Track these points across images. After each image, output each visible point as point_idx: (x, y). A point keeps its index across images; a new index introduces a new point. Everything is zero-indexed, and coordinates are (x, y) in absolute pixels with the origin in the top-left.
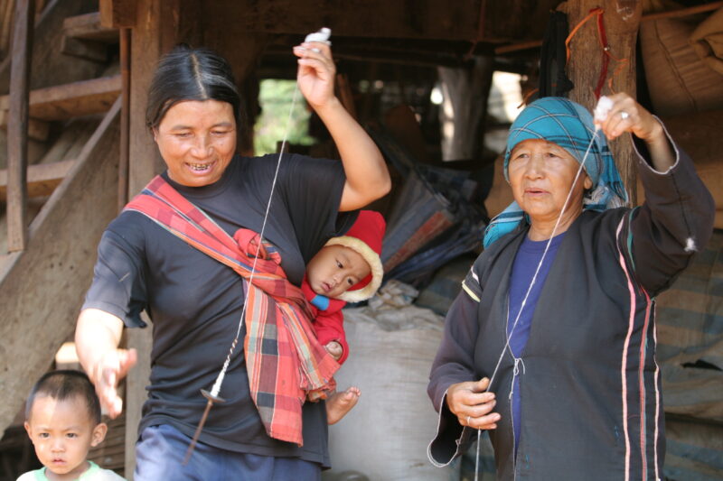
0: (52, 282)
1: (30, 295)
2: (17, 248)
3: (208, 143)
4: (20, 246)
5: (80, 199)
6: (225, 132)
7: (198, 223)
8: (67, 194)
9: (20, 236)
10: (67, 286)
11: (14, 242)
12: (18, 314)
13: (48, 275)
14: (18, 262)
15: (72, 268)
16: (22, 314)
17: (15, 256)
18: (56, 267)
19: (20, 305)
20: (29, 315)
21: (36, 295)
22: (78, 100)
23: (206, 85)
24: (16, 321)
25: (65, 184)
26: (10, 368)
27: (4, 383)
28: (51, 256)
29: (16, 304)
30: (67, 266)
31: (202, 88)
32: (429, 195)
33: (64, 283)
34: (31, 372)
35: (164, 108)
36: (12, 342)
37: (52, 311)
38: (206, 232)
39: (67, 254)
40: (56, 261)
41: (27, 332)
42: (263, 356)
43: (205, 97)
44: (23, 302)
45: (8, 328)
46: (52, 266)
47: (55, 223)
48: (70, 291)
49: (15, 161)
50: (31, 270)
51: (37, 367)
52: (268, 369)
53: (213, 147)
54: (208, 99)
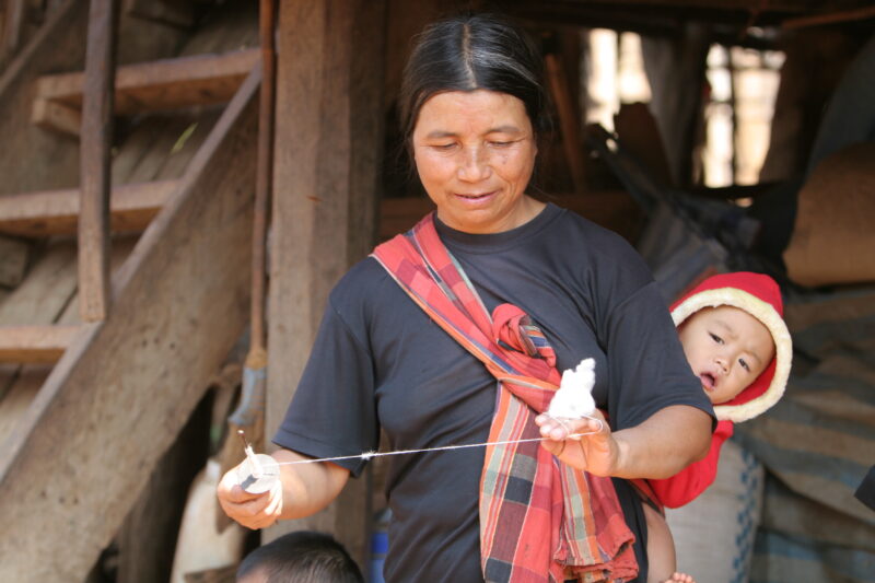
0: (144, 368)
1: (112, 389)
2: (94, 316)
3: (482, 158)
4: (100, 312)
5: (186, 241)
6: (509, 143)
7: (450, 287)
8: (168, 234)
9: (99, 299)
10: (165, 375)
11: (90, 307)
12: (94, 417)
13: (140, 357)
14: (96, 338)
15: (172, 346)
16: (100, 416)
17: (91, 328)
18: (151, 346)
19: (98, 404)
20: (110, 418)
21: (121, 387)
22: (163, 88)
23: (477, 68)
24: (92, 428)
25: (164, 216)
26: (82, 500)
27: (72, 523)
28: (144, 329)
29: (92, 402)
30: (166, 344)
31: (470, 73)
32: (696, 242)
33: (162, 370)
34: (112, 505)
35: (418, 102)
36: (85, 459)
37: (143, 412)
38: (458, 303)
39: (166, 325)
40: (150, 335)
41: (107, 444)
42: (504, 503)
43: (474, 85)
44: (104, 398)
45: (80, 438)
46: (145, 343)
47: (150, 278)
48: (170, 381)
49: (92, 183)
50: (115, 350)
51: (121, 497)
52: (509, 524)
53: (491, 166)
54: (478, 89)
